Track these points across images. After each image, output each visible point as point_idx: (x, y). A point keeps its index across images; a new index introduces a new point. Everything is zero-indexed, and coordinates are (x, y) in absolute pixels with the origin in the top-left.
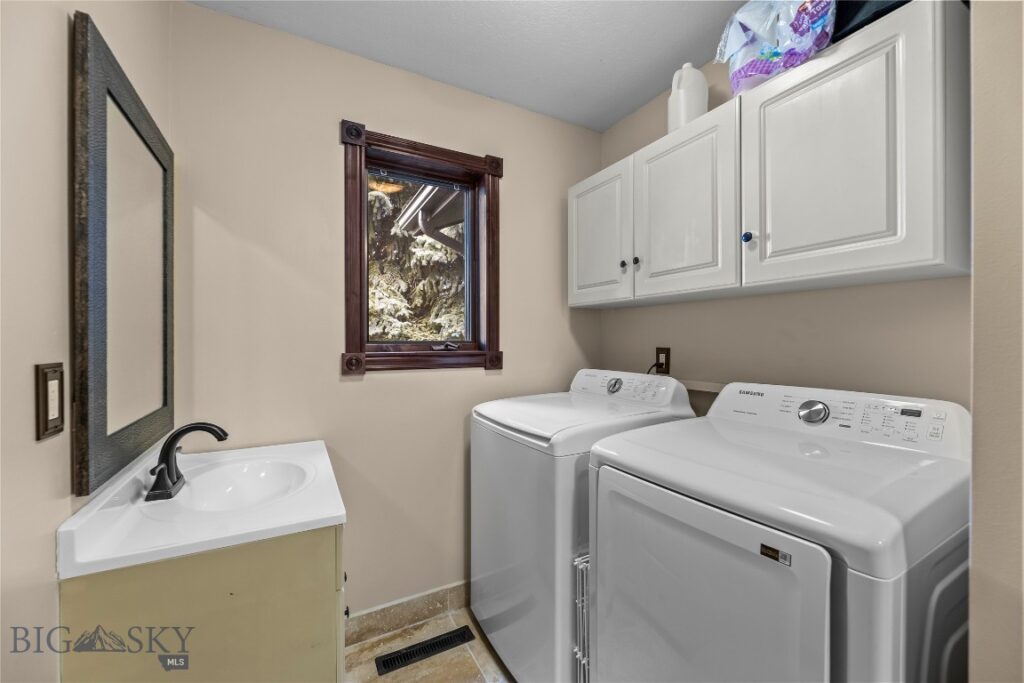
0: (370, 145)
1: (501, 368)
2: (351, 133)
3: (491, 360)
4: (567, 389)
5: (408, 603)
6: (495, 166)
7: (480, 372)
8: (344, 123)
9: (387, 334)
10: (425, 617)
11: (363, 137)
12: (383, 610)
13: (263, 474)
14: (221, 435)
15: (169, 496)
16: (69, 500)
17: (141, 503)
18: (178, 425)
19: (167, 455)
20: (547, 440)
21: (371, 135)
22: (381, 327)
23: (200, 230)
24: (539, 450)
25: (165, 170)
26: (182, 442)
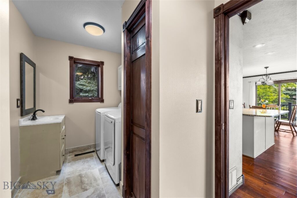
0: (75, 60)
1: (104, 102)
2: (71, 58)
3: (101, 101)
4: (118, 107)
5: (83, 146)
6: (102, 63)
7: (99, 103)
8: (69, 57)
9: (94, 96)
10: (87, 149)
11: (73, 59)
12: (77, 147)
13: (52, 119)
14: (43, 111)
15: (35, 120)
16: (20, 117)
17: (30, 121)
18: (36, 109)
19: (34, 114)
20: (100, 113)
21: (75, 58)
22: (93, 94)
23: (41, 77)
24: (98, 114)
25: (34, 68)
26: (37, 113)
